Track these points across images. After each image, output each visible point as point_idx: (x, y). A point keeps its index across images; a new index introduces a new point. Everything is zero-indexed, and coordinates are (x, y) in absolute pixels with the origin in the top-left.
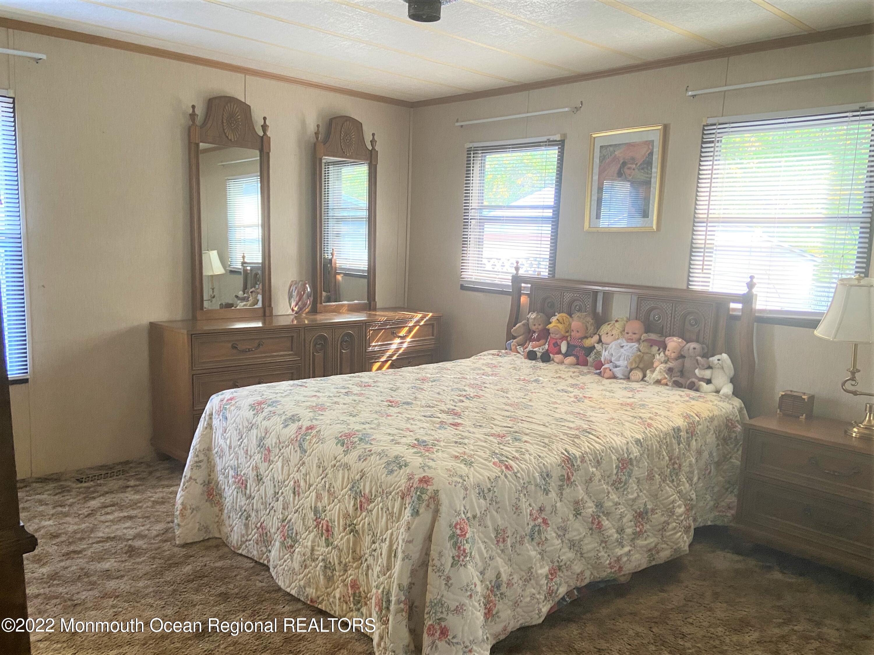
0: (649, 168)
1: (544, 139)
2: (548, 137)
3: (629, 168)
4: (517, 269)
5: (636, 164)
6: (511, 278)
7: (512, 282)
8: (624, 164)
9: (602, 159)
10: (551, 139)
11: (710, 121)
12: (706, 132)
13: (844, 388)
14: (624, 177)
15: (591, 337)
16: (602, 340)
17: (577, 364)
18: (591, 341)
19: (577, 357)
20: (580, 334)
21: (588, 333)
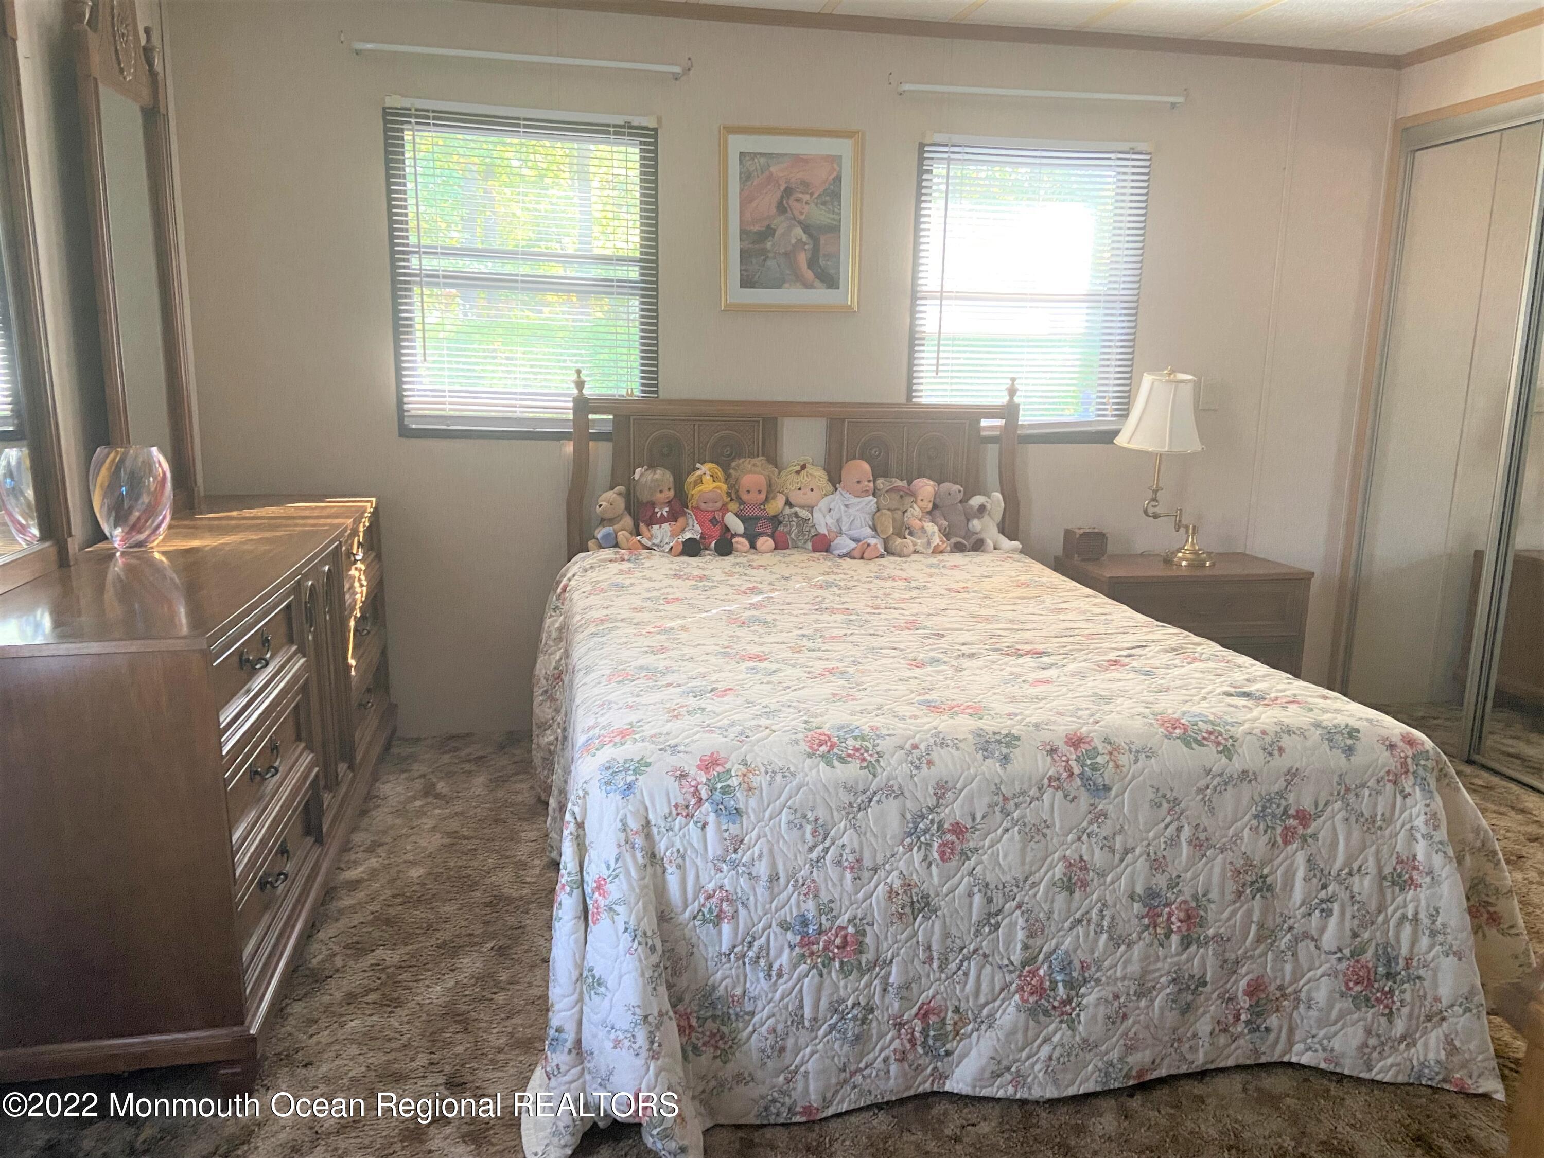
0: (836, 203)
1: (620, 120)
2: (629, 118)
3: (797, 200)
4: (580, 385)
5: (812, 195)
6: (571, 405)
7: (574, 414)
8: (788, 192)
9: (746, 177)
10: (635, 123)
11: (937, 138)
12: (926, 155)
13: (1146, 512)
14: (789, 215)
15: (774, 498)
16: (792, 501)
17: (776, 548)
18: (777, 505)
19: (772, 536)
20: (763, 496)
21: (770, 492)
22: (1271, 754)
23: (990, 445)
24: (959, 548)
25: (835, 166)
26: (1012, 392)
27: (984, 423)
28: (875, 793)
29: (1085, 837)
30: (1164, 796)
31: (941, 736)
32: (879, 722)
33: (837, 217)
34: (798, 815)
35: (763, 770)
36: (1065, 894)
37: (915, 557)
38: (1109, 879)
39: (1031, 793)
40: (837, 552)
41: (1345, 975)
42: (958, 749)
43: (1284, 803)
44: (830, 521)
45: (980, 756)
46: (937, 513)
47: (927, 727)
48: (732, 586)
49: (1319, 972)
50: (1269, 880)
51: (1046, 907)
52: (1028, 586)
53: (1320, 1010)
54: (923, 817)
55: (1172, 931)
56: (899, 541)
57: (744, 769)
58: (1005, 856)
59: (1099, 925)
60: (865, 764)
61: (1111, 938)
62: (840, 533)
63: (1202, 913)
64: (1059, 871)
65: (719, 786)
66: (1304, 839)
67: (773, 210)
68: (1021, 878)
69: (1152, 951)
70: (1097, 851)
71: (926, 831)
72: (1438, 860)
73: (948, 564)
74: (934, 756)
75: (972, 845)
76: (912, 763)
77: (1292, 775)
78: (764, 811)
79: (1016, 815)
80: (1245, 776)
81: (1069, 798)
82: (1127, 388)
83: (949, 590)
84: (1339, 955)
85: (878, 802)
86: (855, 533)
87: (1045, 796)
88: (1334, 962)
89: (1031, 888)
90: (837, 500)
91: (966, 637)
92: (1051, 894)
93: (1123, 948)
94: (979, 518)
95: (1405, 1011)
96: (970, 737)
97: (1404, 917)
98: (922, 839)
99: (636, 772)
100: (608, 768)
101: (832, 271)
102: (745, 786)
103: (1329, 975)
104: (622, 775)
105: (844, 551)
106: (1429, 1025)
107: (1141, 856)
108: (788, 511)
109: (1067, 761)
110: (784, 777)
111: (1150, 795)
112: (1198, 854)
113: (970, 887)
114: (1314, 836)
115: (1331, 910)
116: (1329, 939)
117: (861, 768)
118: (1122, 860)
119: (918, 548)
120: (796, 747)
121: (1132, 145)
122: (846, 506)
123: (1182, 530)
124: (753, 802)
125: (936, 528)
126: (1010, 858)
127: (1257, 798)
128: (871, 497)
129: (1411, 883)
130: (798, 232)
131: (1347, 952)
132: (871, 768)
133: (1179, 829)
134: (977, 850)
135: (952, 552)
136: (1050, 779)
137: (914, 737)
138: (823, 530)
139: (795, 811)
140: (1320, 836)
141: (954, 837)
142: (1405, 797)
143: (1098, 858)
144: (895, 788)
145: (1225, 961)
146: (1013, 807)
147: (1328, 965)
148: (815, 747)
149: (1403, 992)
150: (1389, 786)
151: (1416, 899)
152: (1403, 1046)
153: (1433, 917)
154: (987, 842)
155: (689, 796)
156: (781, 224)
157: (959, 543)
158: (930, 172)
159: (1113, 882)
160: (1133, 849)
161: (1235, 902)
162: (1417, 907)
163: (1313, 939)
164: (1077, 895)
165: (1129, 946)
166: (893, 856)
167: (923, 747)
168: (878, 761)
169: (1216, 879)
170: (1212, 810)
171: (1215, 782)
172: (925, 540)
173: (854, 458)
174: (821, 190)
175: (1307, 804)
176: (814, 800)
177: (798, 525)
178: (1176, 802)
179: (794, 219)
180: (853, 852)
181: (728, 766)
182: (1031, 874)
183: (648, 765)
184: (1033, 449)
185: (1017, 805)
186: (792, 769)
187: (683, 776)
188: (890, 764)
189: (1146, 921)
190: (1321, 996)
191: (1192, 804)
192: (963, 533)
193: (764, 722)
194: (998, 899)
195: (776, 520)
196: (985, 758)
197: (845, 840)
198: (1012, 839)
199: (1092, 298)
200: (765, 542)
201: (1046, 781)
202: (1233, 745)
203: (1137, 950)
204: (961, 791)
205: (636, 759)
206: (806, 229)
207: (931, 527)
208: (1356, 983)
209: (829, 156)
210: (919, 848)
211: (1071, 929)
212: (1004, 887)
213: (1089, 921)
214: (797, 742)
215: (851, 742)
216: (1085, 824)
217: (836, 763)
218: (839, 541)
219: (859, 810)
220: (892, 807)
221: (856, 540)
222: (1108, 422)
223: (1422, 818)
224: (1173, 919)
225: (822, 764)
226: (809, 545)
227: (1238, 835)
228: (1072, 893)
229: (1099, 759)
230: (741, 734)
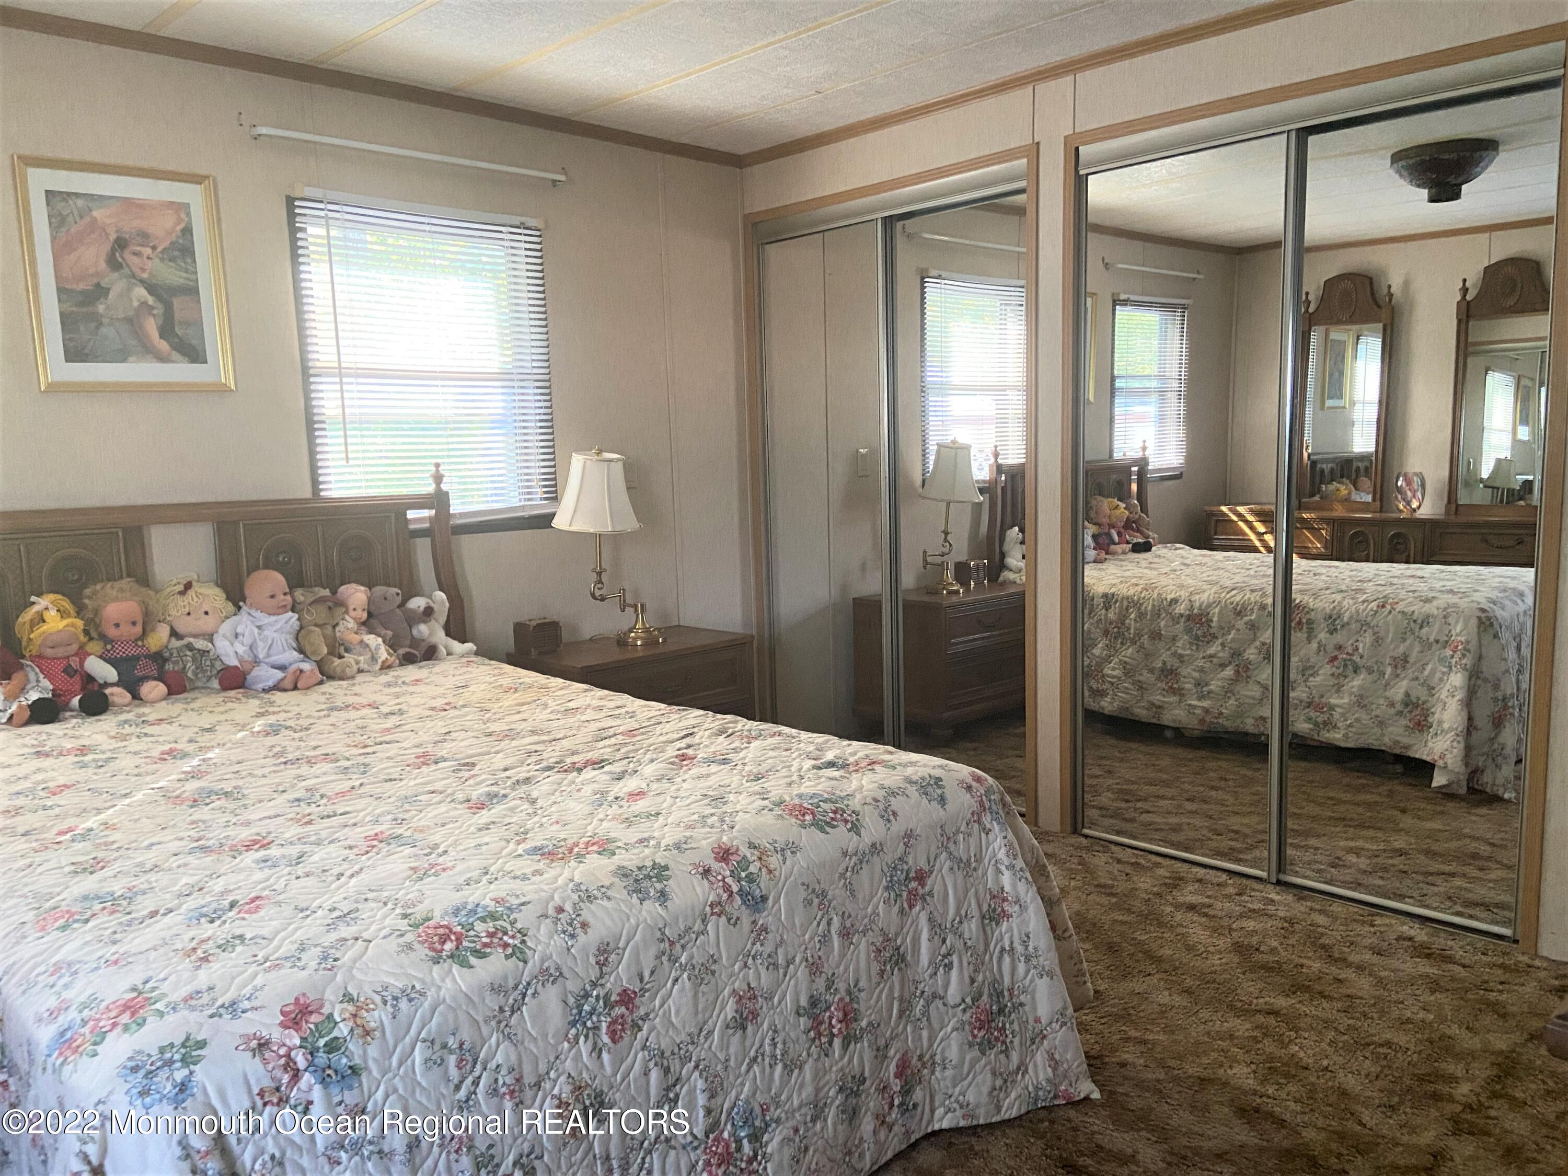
0: (189, 260)
3: (135, 254)
5: (154, 248)
8: (121, 244)
11: (309, 192)
12: (297, 211)
13: (593, 595)
14: (126, 271)
15: (153, 630)
16: (180, 629)
17: (170, 693)
18: (159, 638)
19: (160, 679)
20: (138, 629)
21: (148, 622)
22: (889, 821)
23: (418, 540)
24: (408, 660)
25: (183, 216)
26: (438, 478)
27: (411, 514)
28: (529, 984)
29: (750, 961)
30: (814, 891)
31: (583, 888)
32: (501, 889)
33: (193, 277)
34: (437, 1047)
35: (378, 999)
36: (739, 1033)
37: (360, 678)
38: (776, 999)
39: (696, 928)
40: (260, 686)
41: (970, 1023)
42: (609, 898)
43: (906, 867)
44: (241, 649)
45: (635, 899)
46: (374, 621)
47: (560, 881)
48: (135, 753)
49: (949, 1028)
50: (902, 950)
51: (721, 1056)
52: (516, 690)
53: (955, 1067)
54: (587, 996)
55: (834, 1035)
56: (337, 661)
57: (351, 1008)
58: (678, 1012)
59: (773, 1056)
60: (510, 951)
61: (785, 1066)
62: (256, 662)
63: (855, 1006)
64: (730, 1009)
65: (322, 1042)
66: (923, 898)
67: (103, 265)
68: (696, 1031)
69: (820, 1065)
70: (763, 971)
71: (591, 1014)
72: (1022, 887)
73: (407, 680)
74: (586, 915)
75: (642, 1011)
76: (564, 932)
77: (909, 835)
78: (391, 1057)
79: (683, 960)
80: (876, 848)
81: (732, 921)
82: (552, 470)
83: (432, 709)
84: (963, 1006)
85: (534, 994)
86: (275, 659)
87: (709, 927)
88: (960, 1014)
89: (706, 1039)
90: (245, 622)
91: (499, 761)
92: (725, 1039)
93: (796, 1071)
94: (425, 622)
95: (1017, 1041)
96: (616, 880)
97: (1003, 950)
98: (589, 1024)
99: (186, 1061)
100: (135, 1069)
101: (194, 342)
102: (359, 1031)
103: (957, 1029)
104: (163, 1074)
105: (270, 684)
106: (1034, 1047)
107: (801, 963)
108: (175, 643)
109: (723, 881)
110: (410, 1000)
111: (803, 894)
112: (846, 943)
113: (646, 1062)
114: (930, 893)
115: (952, 963)
116: (953, 993)
117: (507, 957)
118: (785, 976)
119: (363, 666)
120: (412, 955)
121: (523, 219)
122: (259, 627)
123: (630, 610)
124: (373, 1051)
125: (380, 640)
126: (682, 1013)
127: (885, 869)
128: (290, 614)
129: (1006, 915)
130: (141, 292)
131: (968, 1000)
132: (519, 953)
133: (829, 923)
134: (647, 1014)
135: (401, 665)
136: (711, 906)
137: (552, 898)
138: (234, 662)
139: (432, 1042)
140: (935, 892)
141: (623, 1009)
142: (987, 834)
143: (766, 979)
144: (552, 971)
145: (878, 1050)
146: (680, 950)
147: (955, 1019)
148: (439, 947)
149: (1012, 1023)
150: (976, 826)
151: (1010, 930)
152: (1020, 1076)
153: (1025, 944)
154: (657, 1002)
155: (278, 1073)
156: (117, 284)
157: (408, 653)
158: (303, 230)
159: (780, 1003)
160: (794, 958)
161: (879, 983)
162: (1012, 936)
163: (942, 998)
164: (750, 1029)
165: (801, 1068)
166: (557, 1058)
167: (568, 907)
168: (523, 942)
169: (863, 964)
170: (852, 893)
171: (852, 864)
172: (369, 655)
173: (257, 568)
174: (166, 244)
175: (923, 864)
176: (456, 1018)
177: (194, 659)
178: (824, 894)
179: (134, 276)
180: (511, 1070)
181: (326, 1010)
182: (705, 1023)
183: (202, 1044)
184: (466, 540)
185: (683, 947)
186: (418, 987)
187: (263, 1045)
188: (539, 942)
189: (812, 1034)
190: (953, 1053)
191: (836, 892)
192: (408, 642)
193: (345, 931)
194: (675, 1066)
195: (159, 658)
196: (642, 901)
197: (499, 1058)
198: (683, 990)
199: (505, 376)
200: (153, 689)
201: (708, 909)
202: (857, 820)
203: (807, 1069)
204: (624, 949)
205: (178, 1042)
206: (152, 289)
207: (373, 640)
208: (980, 1029)
209: (172, 203)
210: (587, 1037)
211: (748, 1071)
212: (680, 1049)
213: (763, 1055)
214: (409, 947)
215: (480, 927)
216: (749, 946)
217: (473, 960)
218: (257, 672)
219: (513, 1012)
220: (551, 996)
221: (282, 668)
222: (538, 504)
223: (1003, 850)
224: (834, 1022)
225: (455, 969)
226: (215, 684)
227: (875, 913)
228: (744, 1029)
229: (752, 869)
230: (325, 958)
